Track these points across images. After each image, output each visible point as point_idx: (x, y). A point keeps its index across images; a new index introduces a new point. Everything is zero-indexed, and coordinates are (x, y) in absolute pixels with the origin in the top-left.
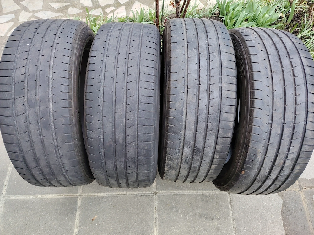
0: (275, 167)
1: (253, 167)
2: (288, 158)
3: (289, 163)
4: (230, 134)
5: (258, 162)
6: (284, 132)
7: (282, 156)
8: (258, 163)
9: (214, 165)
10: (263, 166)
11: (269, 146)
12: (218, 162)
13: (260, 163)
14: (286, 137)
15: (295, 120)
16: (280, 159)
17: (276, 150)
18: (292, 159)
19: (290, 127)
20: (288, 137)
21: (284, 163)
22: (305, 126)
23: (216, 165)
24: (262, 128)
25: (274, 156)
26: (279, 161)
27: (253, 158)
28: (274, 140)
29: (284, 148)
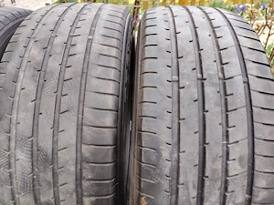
0: (207, 183)
1: (159, 184)
2: (231, 158)
3: (236, 168)
4: (109, 119)
5: (167, 168)
6: (206, 94)
7: (215, 150)
8: (167, 171)
9: (87, 196)
10: (182, 179)
11: (181, 125)
12: (96, 189)
13: (171, 170)
14: (212, 106)
15: (223, 74)
16: (214, 160)
17: (197, 134)
18: (241, 159)
19: (216, 85)
20: (216, 104)
21: (226, 172)
22: (246, 85)
23: (93, 199)
24: (161, 89)
25: (197, 151)
26: (213, 166)
27: (153, 158)
28: (190, 111)
29: (215, 132)
